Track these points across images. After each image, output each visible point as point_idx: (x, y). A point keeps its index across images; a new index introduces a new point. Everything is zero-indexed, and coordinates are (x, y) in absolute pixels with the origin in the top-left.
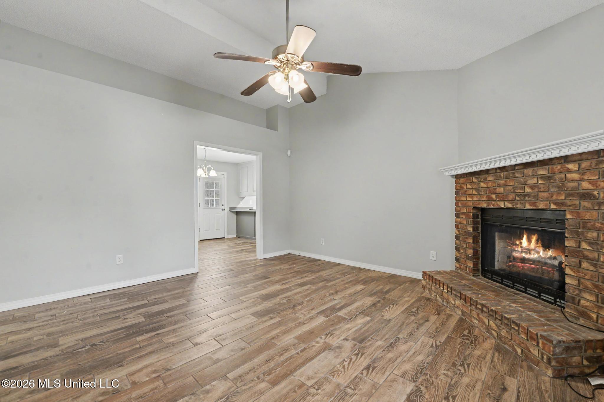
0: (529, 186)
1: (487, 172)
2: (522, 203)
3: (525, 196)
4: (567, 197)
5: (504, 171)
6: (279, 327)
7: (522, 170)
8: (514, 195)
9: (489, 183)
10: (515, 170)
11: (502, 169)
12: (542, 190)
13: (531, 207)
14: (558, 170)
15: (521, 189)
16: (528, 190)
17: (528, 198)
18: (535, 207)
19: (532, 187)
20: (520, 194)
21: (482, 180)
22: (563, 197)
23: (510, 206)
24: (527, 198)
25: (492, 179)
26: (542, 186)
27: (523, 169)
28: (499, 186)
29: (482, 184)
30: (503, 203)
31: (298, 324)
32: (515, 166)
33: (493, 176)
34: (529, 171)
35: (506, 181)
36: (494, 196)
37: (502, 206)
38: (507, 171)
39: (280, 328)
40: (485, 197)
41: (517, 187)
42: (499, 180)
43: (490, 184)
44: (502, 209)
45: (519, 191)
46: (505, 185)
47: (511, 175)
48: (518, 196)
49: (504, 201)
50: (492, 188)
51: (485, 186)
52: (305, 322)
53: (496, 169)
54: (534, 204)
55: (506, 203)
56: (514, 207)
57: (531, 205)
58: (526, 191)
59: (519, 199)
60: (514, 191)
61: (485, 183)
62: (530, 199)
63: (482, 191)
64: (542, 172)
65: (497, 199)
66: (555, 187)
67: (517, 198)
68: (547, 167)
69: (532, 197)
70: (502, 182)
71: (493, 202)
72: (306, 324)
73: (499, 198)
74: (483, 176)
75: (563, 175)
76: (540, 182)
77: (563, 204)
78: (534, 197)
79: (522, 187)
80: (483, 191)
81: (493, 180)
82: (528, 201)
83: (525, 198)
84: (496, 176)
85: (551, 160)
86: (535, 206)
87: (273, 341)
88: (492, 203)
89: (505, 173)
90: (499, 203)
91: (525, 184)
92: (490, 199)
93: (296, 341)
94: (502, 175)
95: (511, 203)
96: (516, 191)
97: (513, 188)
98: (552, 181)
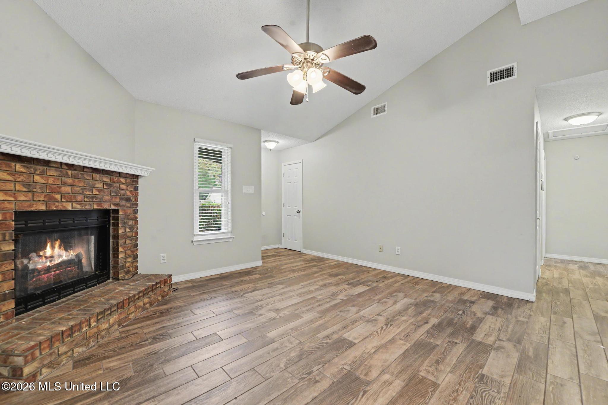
0: (96, 189)
1: (47, 163)
2: (90, 204)
3: (93, 197)
4: (121, 200)
5: (72, 169)
6: (317, 327)
7: (91, 174)
8: (82, 196)
9: (50, 179)
10: (84, 171)
11: (71, 166)
12: (106, 193)
13: (99, 208)
14: (116, 181)
15: (89, 191)
16: (95, 192)
17: (96, 200)
18: (101, 208)
19: (99, 190)
20: (89, 195)
21: (38, 172)
22: (118, 200)
23: (78, 207)
24: (94, 200)
25: (55, 175)
26: (106, 190)
27: (91, 172)
28: (65, 184)
29: (37, 178)
30: (70, 204)
31: (298, 329)
32: (84, 167)
33: (56, 171)
34: (97, 176)
35: (74, 181)
36: (58, 197)
37: (69, 208)
38: (75, 170)
39: (315, 326)
40: (43, 196)
41: (86, 188)
42: (66, 178)
43: (51, 181)
44: (69, 211)
45: (88, 193)
46: (72, 186)
47: (80, 176)
48: (87, 197)
49: (71, 202)
50: (55, 186)
51: (43, 181)
52: (290, 331)
53: (61, 163)
54: (99, 205)
55: (74, 204)
56: (83, 208)
57: (98, 206)
58: (94, 193)
59: (88, 200)
60: (83, 192)
61: (42, 178)
62: (97, 200)
63: (38, 187)
64: (106, 179)
65: (63, 200)
66: (114, 192)
67: (86, 199)
68: (109, 176)
69: (99, 199)
70: (70, 181)
71: (57, 204)
72: (289, 329)
73: (65, 198)
74: (40, 168)
75: (118, 185)
76: (105, 187)
77: (117, 205)
78: (100, 199)
79: (91, 189)
80: (40, 188)
81: (57, 176)
82: (95, 203)
83: (93, 200)
84: (61, 171)
85: (112, 172)
86: (102, 206)
87: (320, 315)
88: (55, 204)
89: (73, 172)
90: (64, 204)
91: (93, 186)
92: (51, 199)
93: (302, 315)
94: (69, 172)
95: (79, 205)
96: (85, 192)
97: (82, 189)
98: (112, 188)
